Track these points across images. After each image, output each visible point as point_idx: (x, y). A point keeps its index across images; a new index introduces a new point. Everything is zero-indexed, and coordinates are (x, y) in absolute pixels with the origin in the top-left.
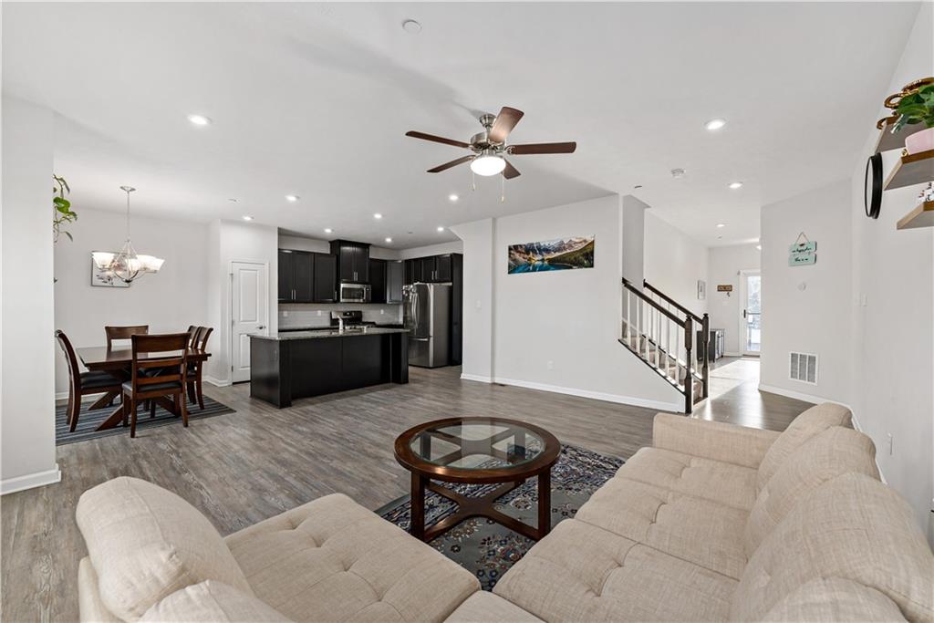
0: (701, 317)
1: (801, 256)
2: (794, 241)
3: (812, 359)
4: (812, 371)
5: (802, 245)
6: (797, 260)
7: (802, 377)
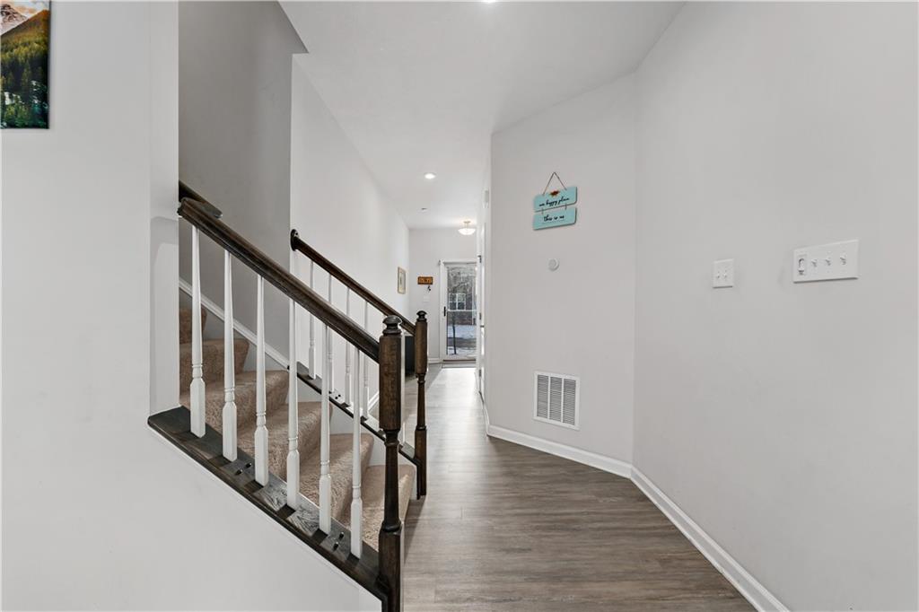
0: (413, 320)
1: (553, 213)
2: (540, 186)
3: (570, 385)
4: (570, 404)
5: (555, 193)
6: (547, 219)
7: (555, 415)
